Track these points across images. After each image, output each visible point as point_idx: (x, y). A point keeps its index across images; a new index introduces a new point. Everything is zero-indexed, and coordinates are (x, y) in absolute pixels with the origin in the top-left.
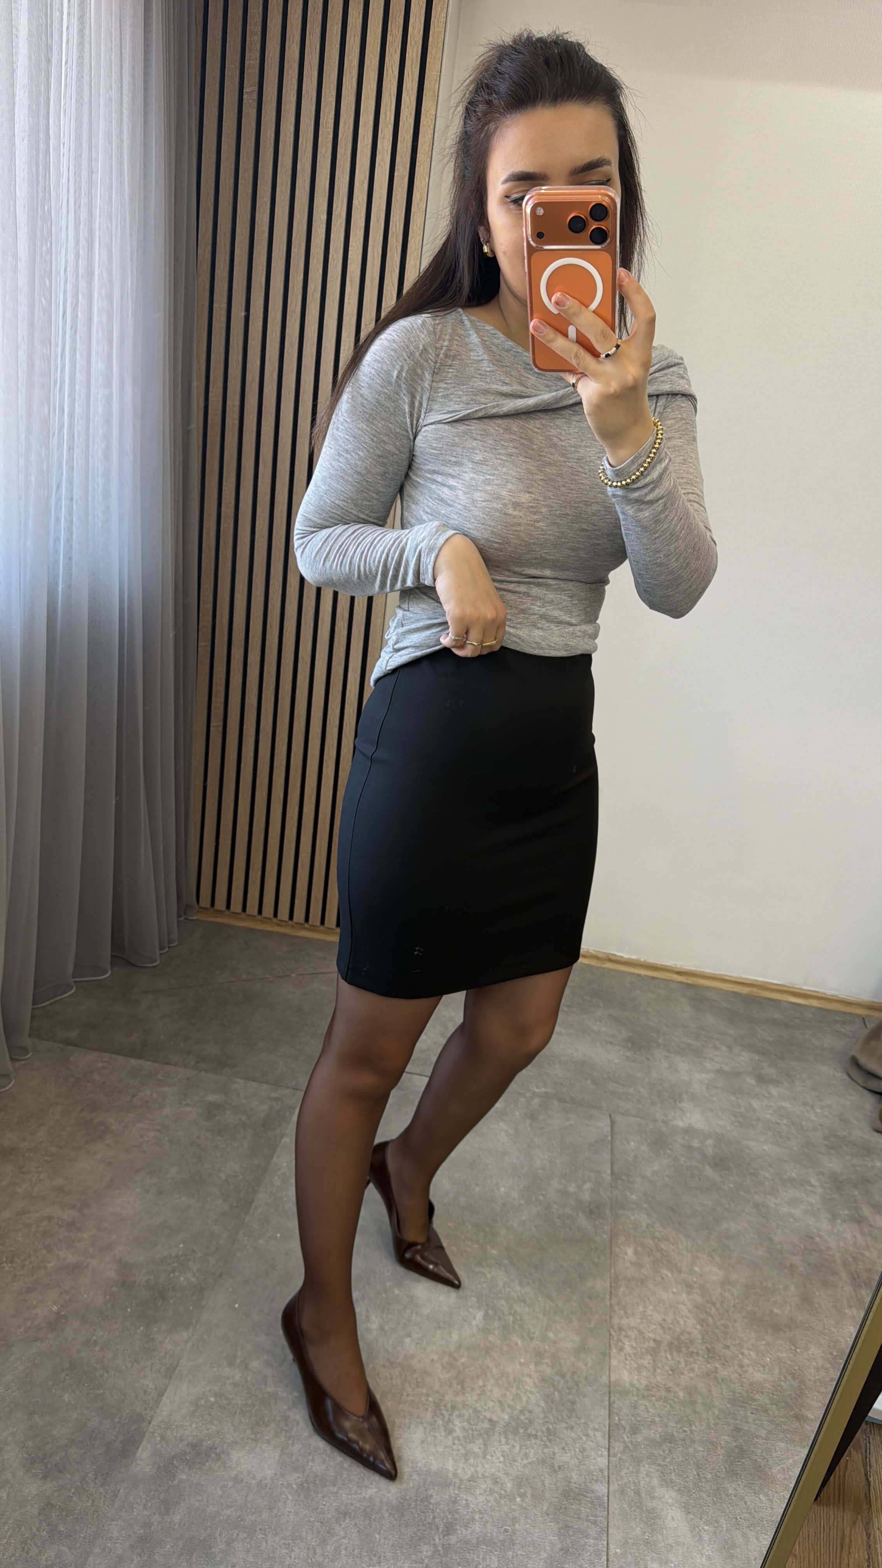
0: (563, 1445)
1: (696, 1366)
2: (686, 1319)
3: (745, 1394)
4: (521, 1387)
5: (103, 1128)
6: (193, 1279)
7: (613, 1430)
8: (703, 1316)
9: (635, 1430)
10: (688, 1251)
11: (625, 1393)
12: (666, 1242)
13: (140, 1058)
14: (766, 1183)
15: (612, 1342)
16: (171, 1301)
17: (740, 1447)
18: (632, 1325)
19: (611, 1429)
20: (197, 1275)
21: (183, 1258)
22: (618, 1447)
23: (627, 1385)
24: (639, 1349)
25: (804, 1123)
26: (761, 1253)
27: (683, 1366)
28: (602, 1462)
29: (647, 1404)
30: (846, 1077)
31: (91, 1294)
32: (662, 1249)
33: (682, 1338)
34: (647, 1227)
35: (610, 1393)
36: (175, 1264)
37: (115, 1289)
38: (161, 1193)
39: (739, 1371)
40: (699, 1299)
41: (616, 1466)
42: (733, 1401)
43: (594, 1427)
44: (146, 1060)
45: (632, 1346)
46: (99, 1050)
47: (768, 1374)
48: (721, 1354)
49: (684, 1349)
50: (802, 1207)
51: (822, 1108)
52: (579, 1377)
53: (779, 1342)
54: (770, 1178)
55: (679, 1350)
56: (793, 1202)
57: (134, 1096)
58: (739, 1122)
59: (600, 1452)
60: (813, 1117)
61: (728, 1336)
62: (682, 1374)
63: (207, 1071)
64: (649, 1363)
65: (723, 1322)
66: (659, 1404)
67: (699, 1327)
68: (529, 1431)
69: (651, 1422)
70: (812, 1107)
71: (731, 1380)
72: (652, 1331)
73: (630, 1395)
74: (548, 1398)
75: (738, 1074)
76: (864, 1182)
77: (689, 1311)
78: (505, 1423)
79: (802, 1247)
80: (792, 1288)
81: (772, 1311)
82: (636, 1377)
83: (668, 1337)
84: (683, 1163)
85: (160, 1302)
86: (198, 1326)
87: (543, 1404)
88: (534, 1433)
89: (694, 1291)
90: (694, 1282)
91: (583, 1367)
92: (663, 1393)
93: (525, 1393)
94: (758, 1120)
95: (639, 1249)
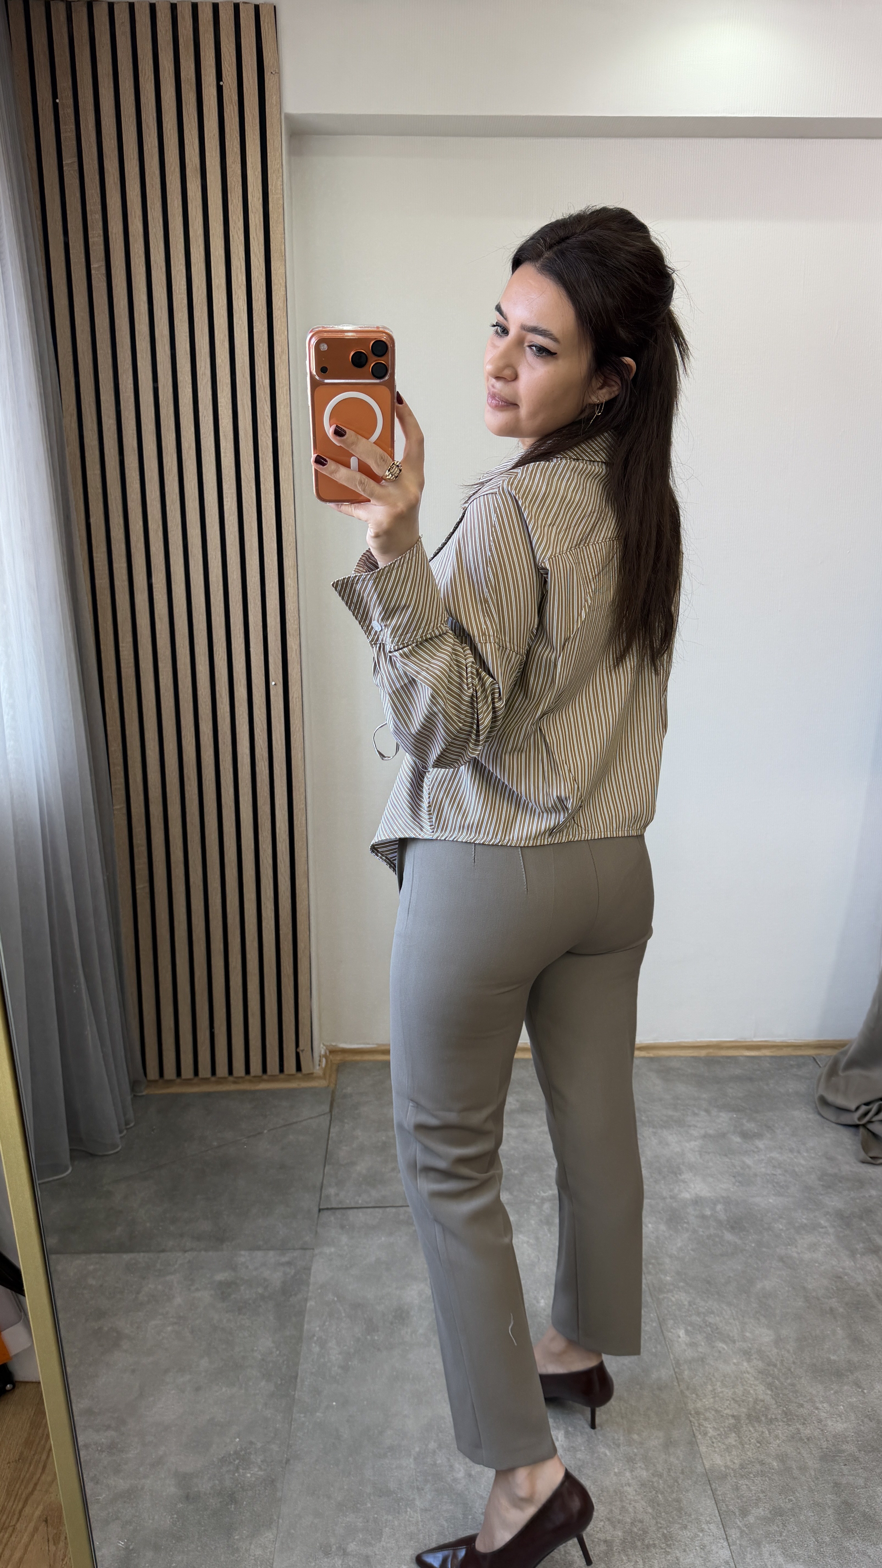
0: (683, 1548)
1: (779, 1431)
2: (753, 1386)
3: (833, 1448)
4: (624, 1498)
5: (115, 1334)
6: (260, 1473)
7: (725, 1518)
8: (770, 1379)
9: (744, 1513)
10: (734, 1319)
11: (724, 1477)
12: (712, 1316)
13: (132, 1252)
14: (783, 1234)
15: (694, 1429)
16: (245, 1503)
17: (845, 1503)
18: (707, 1407)
19: (722, 1517)
20: (263, 1467)
21: (243, 1452)
22: (734, 1534)
23: (723, 1469)
24: (722, 1429)
25: (797, 1169)
26: (800, 1303)
27: (768, 1436)
28: (725, 1554)
29: (747, 1483)
30: (818, 1117)
31: (156, 1517)
32: (710, 1323)
33: (758, 1407)
34: (690, 1305)
35: (709, 1481)
36: (237, 1462)
37: (180, 1505)
38: (198, 1389)
39: (820, 1427)
40: (760, 1364)
41: (739, 1554)
42: (824, 1458)
43: (706, 1520)
44: (139, 1252)
45: (714, 1427)
46: (87, 1252)
47: (846, 1422)
48: (797, 1413)
49: (763, 1419)
50: (821, 1250)
51: (807, 1151)
52: (675, 1473)
53: (846, 1388)
54: (784, 1229)
55: (758, 1420)
56: (813, 1247)
57: (138, 1293)
58: (740, 1182)
59: (719, 1545)
60: (803, 1162)
61: (799, 1395)
62: (770, 1444)
63: (206, 1250)
64: (736, 1441)
65: (789, 1381)
66: (758, 1480)
67: (769, 1392)
68: (646, 1542)
69: (756, 1500)
70: (799, 1152)
71: (815, 1437)
72: (727, 1406)
73: (729, 1478)
74: (653, 1502)
75: (723, 1135)
76: (867, 1213)
77: (755, 1377)
78: (621, 1540)
79: (835, 1288)
80: (839, 1331)
81: (829, 1359)
82: (728, 1458)
83: (744, 1410)
84: (701, 1233)
85: (233, 1506)
86: (281, 1521)
87: (650, 1510)
88: (651, 1542)
89: (752, 1357)
90: (750, 1349)
91: (677, 1462)
92: (758, 1467)
93: (630, 1504)
94: (756, 1175)
95: (689, 1328)
